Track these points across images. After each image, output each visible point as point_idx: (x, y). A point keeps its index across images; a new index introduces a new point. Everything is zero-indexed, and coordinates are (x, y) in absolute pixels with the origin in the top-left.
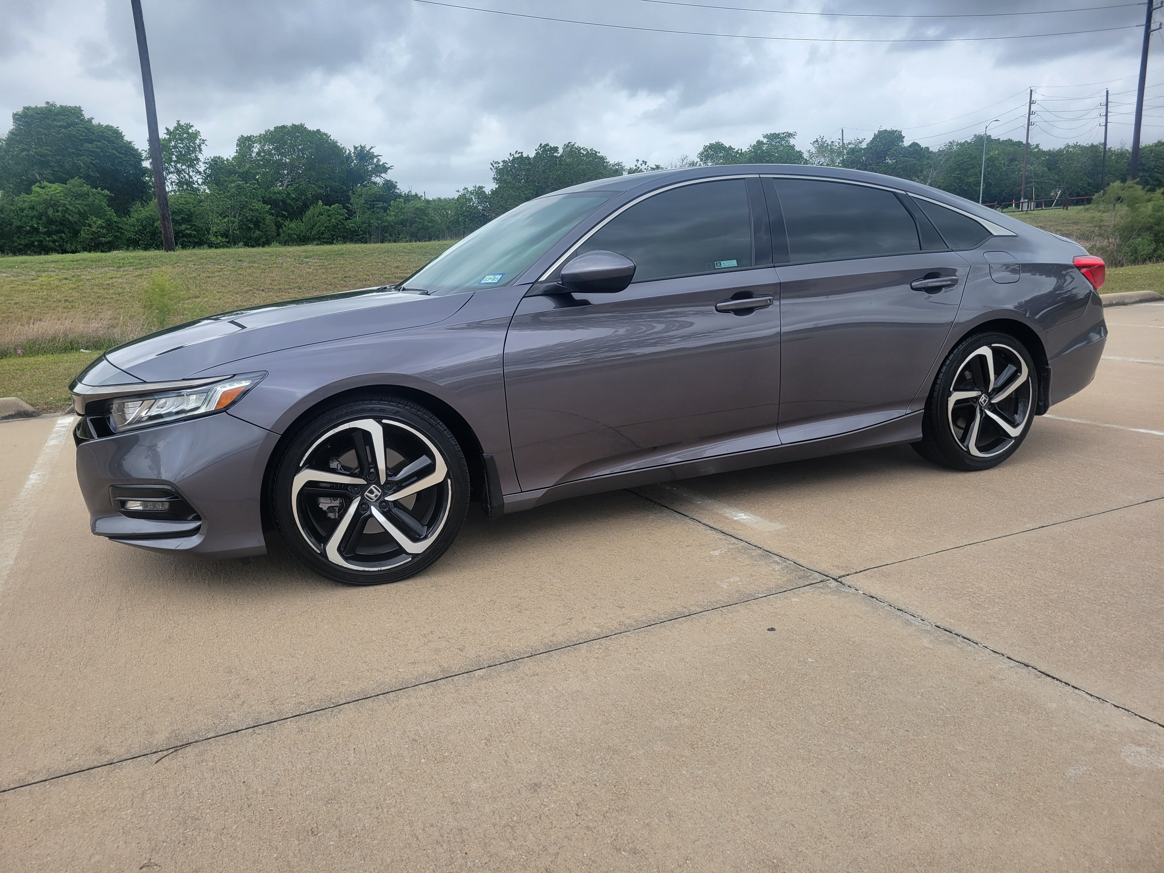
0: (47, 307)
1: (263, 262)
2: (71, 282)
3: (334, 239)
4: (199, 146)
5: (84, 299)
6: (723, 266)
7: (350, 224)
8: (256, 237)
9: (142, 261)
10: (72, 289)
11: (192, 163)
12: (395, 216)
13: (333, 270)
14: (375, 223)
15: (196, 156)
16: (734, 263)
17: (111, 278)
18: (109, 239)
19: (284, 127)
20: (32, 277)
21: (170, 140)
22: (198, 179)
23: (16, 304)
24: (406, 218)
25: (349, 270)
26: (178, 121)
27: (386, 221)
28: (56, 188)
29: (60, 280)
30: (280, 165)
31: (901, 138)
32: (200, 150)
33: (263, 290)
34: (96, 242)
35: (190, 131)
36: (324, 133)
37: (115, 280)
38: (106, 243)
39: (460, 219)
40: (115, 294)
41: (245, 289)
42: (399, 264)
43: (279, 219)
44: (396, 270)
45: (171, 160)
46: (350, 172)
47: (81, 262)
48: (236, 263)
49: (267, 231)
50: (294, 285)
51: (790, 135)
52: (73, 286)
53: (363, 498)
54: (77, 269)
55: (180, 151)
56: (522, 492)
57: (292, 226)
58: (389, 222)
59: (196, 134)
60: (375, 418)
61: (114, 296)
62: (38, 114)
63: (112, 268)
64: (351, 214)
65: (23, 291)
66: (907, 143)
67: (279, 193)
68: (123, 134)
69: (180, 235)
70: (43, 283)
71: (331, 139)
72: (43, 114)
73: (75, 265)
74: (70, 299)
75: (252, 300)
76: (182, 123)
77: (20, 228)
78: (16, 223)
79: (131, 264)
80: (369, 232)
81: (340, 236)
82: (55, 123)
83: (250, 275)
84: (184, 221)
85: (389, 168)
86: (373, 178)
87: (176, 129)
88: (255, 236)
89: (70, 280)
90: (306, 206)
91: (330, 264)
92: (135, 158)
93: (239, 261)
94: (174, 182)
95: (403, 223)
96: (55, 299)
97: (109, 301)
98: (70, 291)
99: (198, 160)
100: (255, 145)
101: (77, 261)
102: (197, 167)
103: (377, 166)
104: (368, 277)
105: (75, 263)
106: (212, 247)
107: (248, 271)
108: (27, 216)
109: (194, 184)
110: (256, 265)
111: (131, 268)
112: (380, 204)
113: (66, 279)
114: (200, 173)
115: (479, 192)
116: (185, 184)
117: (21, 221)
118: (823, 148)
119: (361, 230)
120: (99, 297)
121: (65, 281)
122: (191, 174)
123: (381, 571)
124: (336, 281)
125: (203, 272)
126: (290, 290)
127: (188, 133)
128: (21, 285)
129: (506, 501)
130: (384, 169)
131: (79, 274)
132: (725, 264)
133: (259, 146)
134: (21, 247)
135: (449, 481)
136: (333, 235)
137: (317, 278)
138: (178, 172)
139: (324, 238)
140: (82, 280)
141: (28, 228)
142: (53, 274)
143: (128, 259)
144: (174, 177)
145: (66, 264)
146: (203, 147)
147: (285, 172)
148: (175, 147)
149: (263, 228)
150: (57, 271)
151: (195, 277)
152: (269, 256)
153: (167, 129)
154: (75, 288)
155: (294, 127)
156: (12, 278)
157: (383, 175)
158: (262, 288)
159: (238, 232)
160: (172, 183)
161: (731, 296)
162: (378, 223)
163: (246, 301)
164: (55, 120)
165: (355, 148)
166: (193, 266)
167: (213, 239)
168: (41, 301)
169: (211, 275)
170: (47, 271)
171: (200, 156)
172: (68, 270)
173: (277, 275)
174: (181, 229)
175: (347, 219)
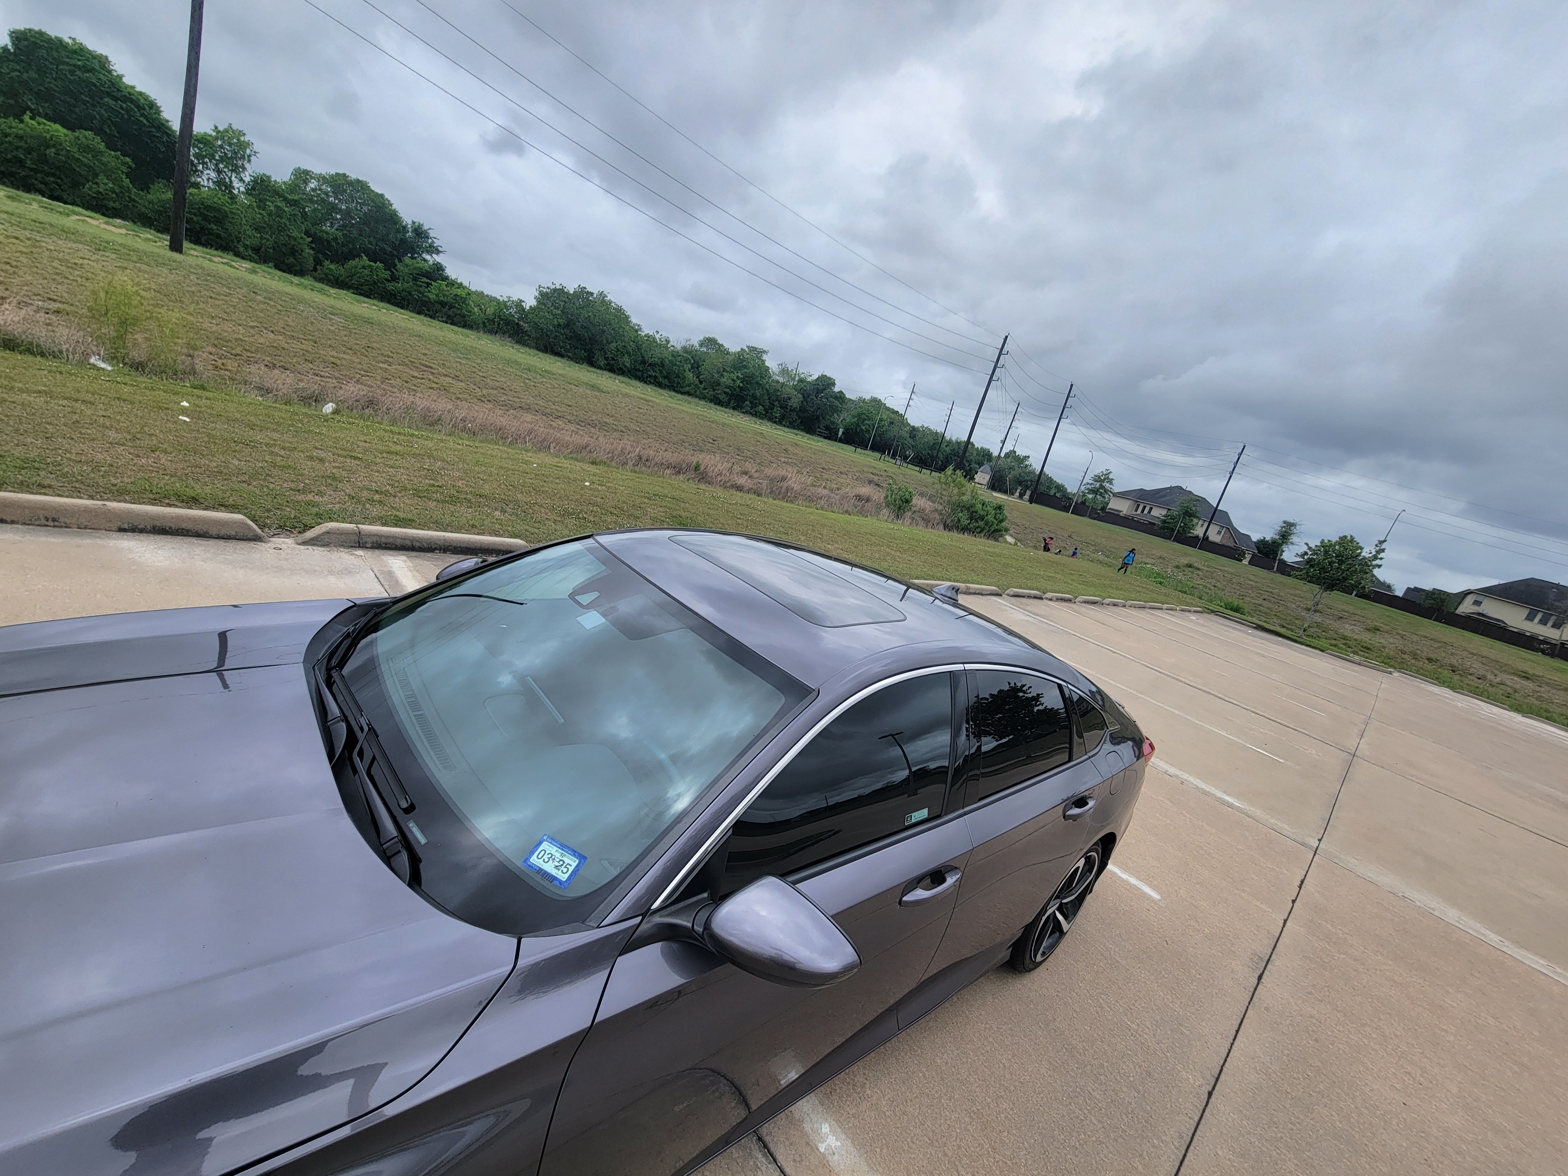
1: (280, 302)
2: (23, 244)
4: (249, 156)
5: (35, 270)
7: (391, 286)
8: (291, 264)
9: (131, 253)
10: (21, 252)
11: (237, 169)
12: (436, 295)
13: (357, 336)
14: (415, 294)
15: (243, 164)
17: (83, 258)
18: (117, 207)
21: (217, 138)
22: (240, 186)
24: (446, 301)
25: (374, 342)
26: (232, 125)
27: (427, 296)
28: (57, 130)
30: (334, 208)
31: (834, 384)
32: (249, 161)
33: (272, 332)
35: (242, 139)
36: (387, 199)
37: (86, 261)
39: (496, 320)
40: (81, 277)
41: (252, 324)
42: (427, 352)
43: (320, 256)
44: (422, 357)
45: (213, 157)
46: (403, 241)
47: (47, 226)
48: (249, 294)
49: (303, 263)
50: (310, 337)
51: (765, 352)
52: (24, 249)
55: (225, 154)
57: (332, 267)
58: (429, 298)
59: (248, 144)
61: (79, 279)
63: (88, 248)
64: (394, 279)
66: (836, 389)
67: (327, 233)
68: (159, 108)
74: (14, 263)
75: (256, 338)
76: (236, 128)
79: (115, 251)
80: (408, 300)
81: (378, 294)
82: (67, 59)
83: (262, 311)
84: (216, 220)
85: (441, 252)
86: (424, 255)
87: (226, 131)
88: (289, 262)
89: (22, 241)
90: (352, 255)
91: (355, 329)
92: (168, 138)
93: (254, 292)
94: (211, 179)
95: (443, 304)
97: (70, 282)
98: (17, 255)
99: (244, 169)
100: (313, 181)
101: (41, 223)
102: (242, 175)
103: (431, 246)
104: (392, 355)
107: (261, 306)
109: (234, 189)
110: (272, 303)
111: (114, 256)
112: (424, 279)
113: (17, 238)
114: (244, 182)
115: (519, 304)
116: (224, 186)
118: (784, 371)
119: (400, 296)
120: (57, 274)
121: (14, 241)
122: (233, 178)
124: (357, 347)
125: (205, 289)
126: (303, 341)
127: (238, 140)
130: (437, 251)
133: (316, 183)
137: (337, 338)
138: (219, 172)
140: (41, 247)
141: (10, 157)
143: (113, 244)
144: (212, 175)
145: (23, 220)
146: (253, 158)
147: (339, 217)
148: (221, 147)
149: (299, 258)
150: (7, 224)
151: (193, 293)
152: (291, 299)
153: (216, 127)
157: (434, 256)
158: (271, 329)
159: (270, 252)
160: (208, 179)
162: (418, 295)
163: (249, 336)
164: (67, 56)
165: (414, 223)
166: (196, 279)
167: (241, 248)
169: (214, 296)
171: (247, 165)
172: (25, 229)
173: (293, 321)
174: (209, 226)
175: (388, 281)
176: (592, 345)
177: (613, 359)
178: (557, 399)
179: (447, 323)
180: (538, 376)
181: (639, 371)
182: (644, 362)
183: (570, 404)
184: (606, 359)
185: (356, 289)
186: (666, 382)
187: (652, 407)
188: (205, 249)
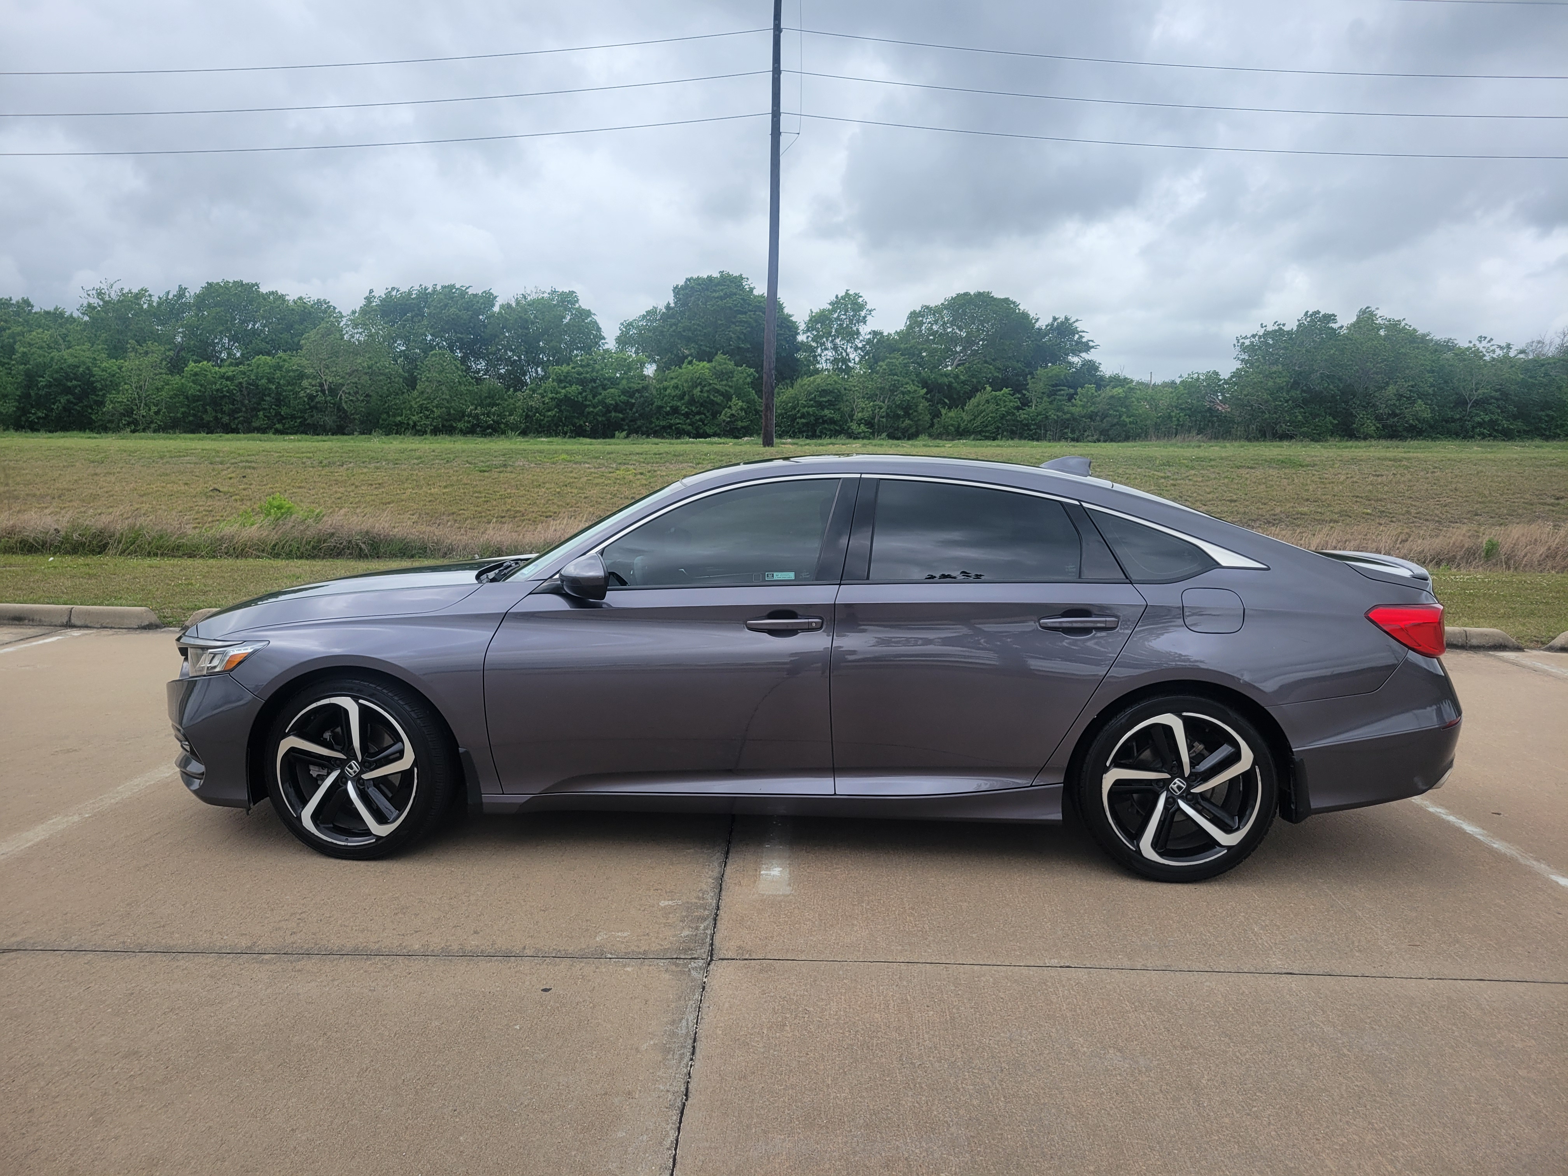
0: (612, 504)
3: (999, 434)
4: (864, 318)
6: (775, 578)
7: (1022, 415)
8: (906, 427)
11: (852, 337)
12: (1083, 407)
14: (1052, 415)
15: (858, 330)
16: (791, 575)
18: (746, 424)
19: (966, 294)
20: (610, 470)
22: (854, 356)
23: (585, 498)
24: (1097, 409)
26: (847, 290)
27: (1069, 413)
28: (703, 367)
29: (636, 474)
30: (954, 340)
32: (864, 323)
34: (732, 426)
35: (858, 301)
36: (1012, 302)
38: (742, 427)
43: (937, 406)
45: (830, 333)
49: (919, 420)
52: (644, 482)
53: (342, 771)
54: (657, 463)
55: (841, 325)
56: (503, 794)
57: (949, 415)
58: (1072, 414)
59: (863, 304)
60: (353, 697)
62: (699, 285)
63: (693, 464)
64: (1025, 403)
65: (597, 484)
67: (946, 375)
68: (784, 305)
69: (821, 421)
70: (619, 477)
71: (1019, 309)
72: (704, 285)
73: (656, 458)
76: (851, 292)
77: (660, 408)
78: (658, 403)
80: (1045, 426)
81: (1007, 431)
82: (714, 294)
84: (831, 404)
85: (1093, 347)
86: (1069, 357)
87: (843, 298)
88: (903, 425)
90: (974, 391)
92: (790, 332)
94: (829, 360)
95: (1092, 417)
96: (623, 496)
99: (859, 333)
100: (929, 317)
102: (857, 342)
103: (1079, 342)
105: (657, 456)
106: (851, 438)
108: (669, 395)
109: (850, 361)
112: (1064, 391)
114: (859, 349)
115: (1211, 378)
116: (841, 362)
117: (662, 400)
119: (1035, 424)
122: (848, 350)
123: (347, 846)
127: (854, 303)
128: (598, 477)
129: (484, 800)
130: (1087, 347)
131: (656, 469)
132: (779, 576)
133: (933, 317)
134: (657, 428)
135: (416, 770)
136: (998, 428)
138: (835, 348)
139: (986, 432)
141: (668, 409)
142: (631, 467)
144: (830, 354)
146: (869, 318)
147: (958, 348)
148: (837, 319)
149: (915, 417)
153: (833, 299)
154: (646, 485)
155: (979, 295)
156: (593, 470)
157: (1083, 355)
159: (884, 420)
160: (826, 361)
161: (767, 613)
162: (1057, 415)
164: (715, 291)
165: (1053, 320)
167: (854, 426)
168: (609, 496)
170: (628, 464)
171: (862, 329)
174: (823, 413)
175: (1018, 408)
176: (1346, 402)
177: (1394, 415)
178: (1210, 496)
179: (1099, 441)
180: (1183, 470)
181: (1454, 421)
182: (1461, 402)
183: (1235, 497)
184: (1379, 418)
185: (980, 432)
186: (1519, 424)
187: (1407, 468)
188: (820, 441)
